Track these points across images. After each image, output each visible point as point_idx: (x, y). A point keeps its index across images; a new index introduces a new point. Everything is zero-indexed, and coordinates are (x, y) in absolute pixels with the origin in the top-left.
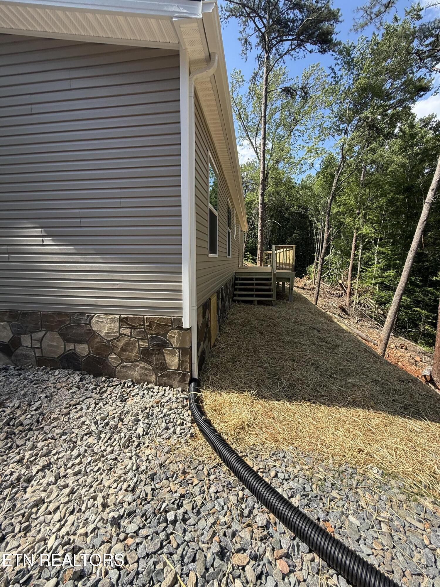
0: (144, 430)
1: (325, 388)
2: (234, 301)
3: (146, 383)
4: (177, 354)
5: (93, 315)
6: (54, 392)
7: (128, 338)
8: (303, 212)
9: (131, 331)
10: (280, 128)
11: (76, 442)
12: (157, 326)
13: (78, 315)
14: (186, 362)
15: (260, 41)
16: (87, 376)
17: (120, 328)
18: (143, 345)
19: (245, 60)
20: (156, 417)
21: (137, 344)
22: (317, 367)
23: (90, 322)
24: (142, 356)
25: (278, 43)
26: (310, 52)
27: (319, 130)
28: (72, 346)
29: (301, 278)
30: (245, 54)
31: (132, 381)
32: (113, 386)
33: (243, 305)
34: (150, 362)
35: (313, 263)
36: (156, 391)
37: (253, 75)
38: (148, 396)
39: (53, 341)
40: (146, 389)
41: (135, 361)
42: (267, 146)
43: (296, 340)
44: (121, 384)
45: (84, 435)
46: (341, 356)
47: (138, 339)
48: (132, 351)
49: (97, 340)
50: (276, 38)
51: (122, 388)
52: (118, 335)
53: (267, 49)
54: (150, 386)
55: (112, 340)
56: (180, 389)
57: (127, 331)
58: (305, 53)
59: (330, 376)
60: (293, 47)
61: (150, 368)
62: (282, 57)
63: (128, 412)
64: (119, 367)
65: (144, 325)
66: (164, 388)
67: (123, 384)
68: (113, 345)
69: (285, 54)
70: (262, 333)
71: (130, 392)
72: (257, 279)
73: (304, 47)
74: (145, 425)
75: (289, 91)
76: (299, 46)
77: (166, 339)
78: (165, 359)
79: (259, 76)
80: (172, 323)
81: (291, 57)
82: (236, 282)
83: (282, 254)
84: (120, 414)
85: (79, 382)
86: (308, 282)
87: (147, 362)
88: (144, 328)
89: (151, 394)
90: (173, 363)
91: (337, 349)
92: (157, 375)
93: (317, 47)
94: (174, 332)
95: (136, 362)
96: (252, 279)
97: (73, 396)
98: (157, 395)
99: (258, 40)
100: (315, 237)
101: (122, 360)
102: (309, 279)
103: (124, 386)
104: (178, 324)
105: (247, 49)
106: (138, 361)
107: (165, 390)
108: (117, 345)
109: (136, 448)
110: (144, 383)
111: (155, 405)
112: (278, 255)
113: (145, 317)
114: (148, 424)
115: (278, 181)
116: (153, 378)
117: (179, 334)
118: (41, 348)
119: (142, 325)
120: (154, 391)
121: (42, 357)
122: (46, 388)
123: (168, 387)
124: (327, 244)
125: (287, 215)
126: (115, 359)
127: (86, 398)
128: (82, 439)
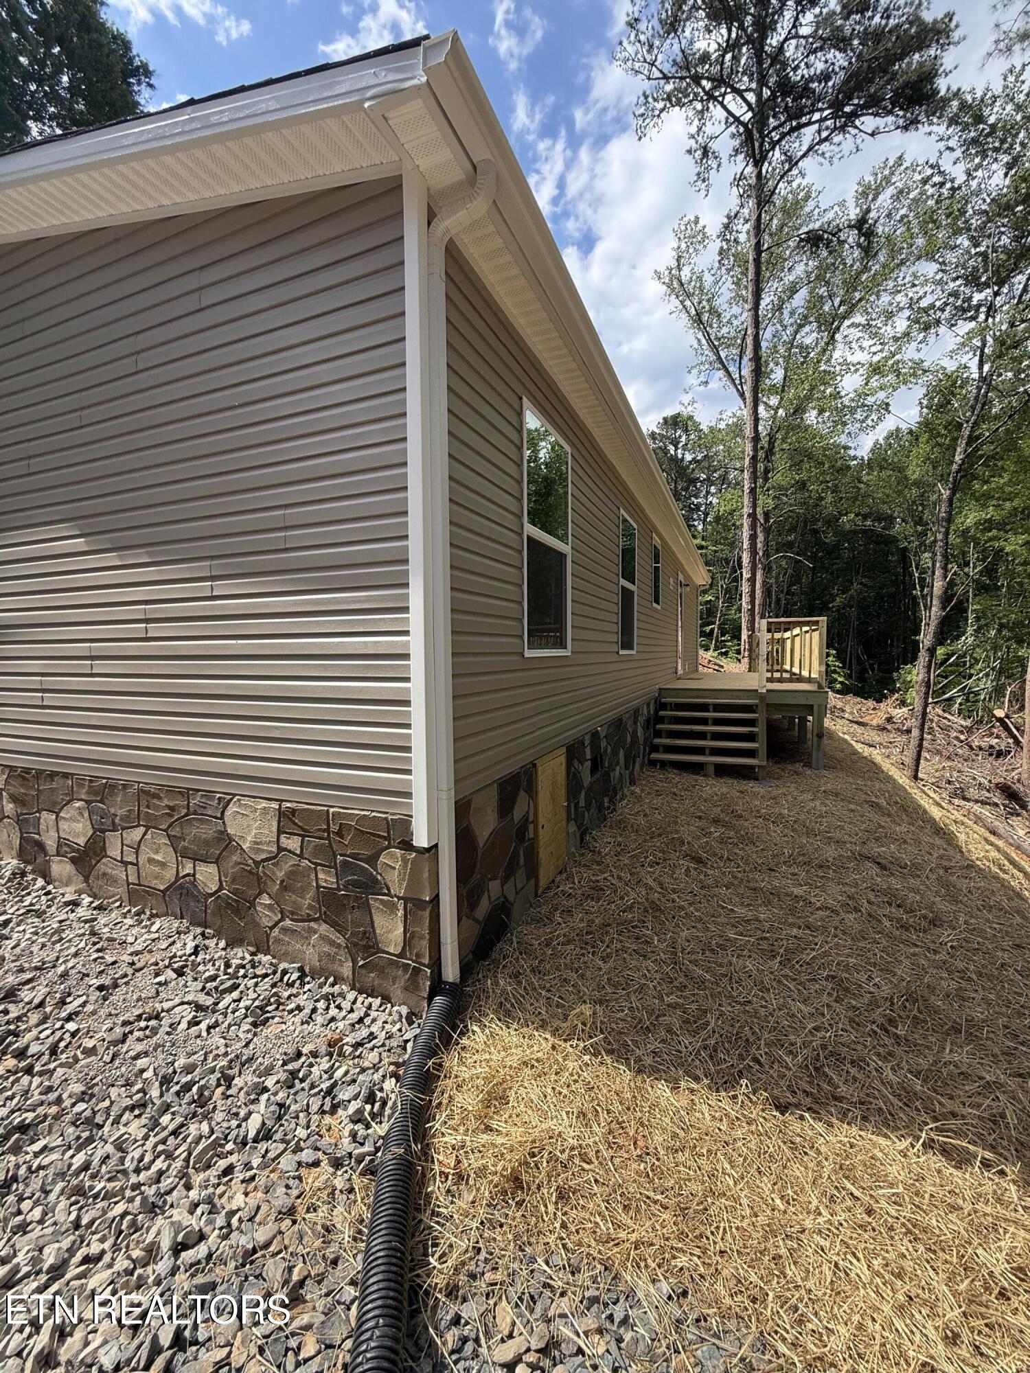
0: (264, 1124)
1: (853, 1071)
2: (653, 763)
3: (331, 979)
4: (401, 913)
5: (229, 797)
6: (125, 976)
7: (294, 861)
8: (878, 527)
9: (302, 842)
10: (807, 329)
11: (100, 1127)
12: (354, 836)
13: (202, 796)
14: (422, 938)
15: (741, 145)
16: (211, 943)
17: (279, 832)
18: (326, 881)
19: (703, 193)
20: (312, 1086)
21: (313, 876)
22: (843, 989)
23: (223, 813)
24: (323, 909)
25: (783, 136)
26: (872, 135)
27: (909, 318)
28: (188, 869)
29: (879, 701)
30: (704, 181)
31: (301, 969)
32: (256, 976)
33: (676, 777)
34: (339, 925)
35: (914, 659)
36: (346, 1005)
37: (726, 221)
38: (319, 1019)
39: (157, 852)
40: (326, 997)
41: (309, 919)
42: (768, 376)
43: (797, 891)
44: (274, 973)
45: (126, 1109)
46: (943, 956)
47: (316, 864)
48: (302, 893)
49: (235, 858)
50: (781, 125)
51: (274, 985)
52: (274, 849)
53: (758, 157)
54: (336, 989)
55: (263, 861)
56: (404, 1010)
57: (293, 843)
58: (859, 141)
59: (882, 1027)
60: (824, 134)
61: (341, 940)
62: (797, 163)
63: (251, 1060)
64: (276, 930)
65: (328, 830)
66: (370, 999)
67: (278, 975)
68: (265, 874)
69: (804, 156)
70: (698, 860)
71: (289, 998)
72: (718, 708)
73: (856, 127)
74: (273, 1108)
75: (821, 238)
76: (842, 129)
77: (376, 870)
78: (372, 922)
79: (742, 221)
80: (389, 833)
81: (820, 159)
82: (662, 713)
83: (797, 639)
84: (231, 1061)
85: (190, 955)
86: (899, 713)
87: (333, 924)
88: (328, 838)
89: (333, 1012)
90: (391, 936)
91: (937, 931)
92: (354, 962)
93: (890, 119)
94: (393, 856)
95: (310, 921)
96: (704, 707)
97: (158, 993)
98: (344, 1018)
99: (736, 143)
100: (917, 592)
101: (282, 912)
102: (903, 703)
103: (281, 980)
104: (399, 833)
105: (708, 169)
106: (315, 920)
107: (369, 1007)
108: (274, 874)
109: (219, 1177)
110: (327, 979)
111: (323, 1049)
112: (789, 642)
113: (332, 810)
114: (281, 1105)
115: (801, 456)
116: (346, 970)
117: (405, 861)
118: (137, 865)
119: (324, 831)
120: (343, 1005)
121: (139, 885)
122: (114, 963)
123: (378, 1001)
124: (944, 608)
125: (829, 538)
126: (270, 907)
127: (182, 1003)
128: (116, 1122)
